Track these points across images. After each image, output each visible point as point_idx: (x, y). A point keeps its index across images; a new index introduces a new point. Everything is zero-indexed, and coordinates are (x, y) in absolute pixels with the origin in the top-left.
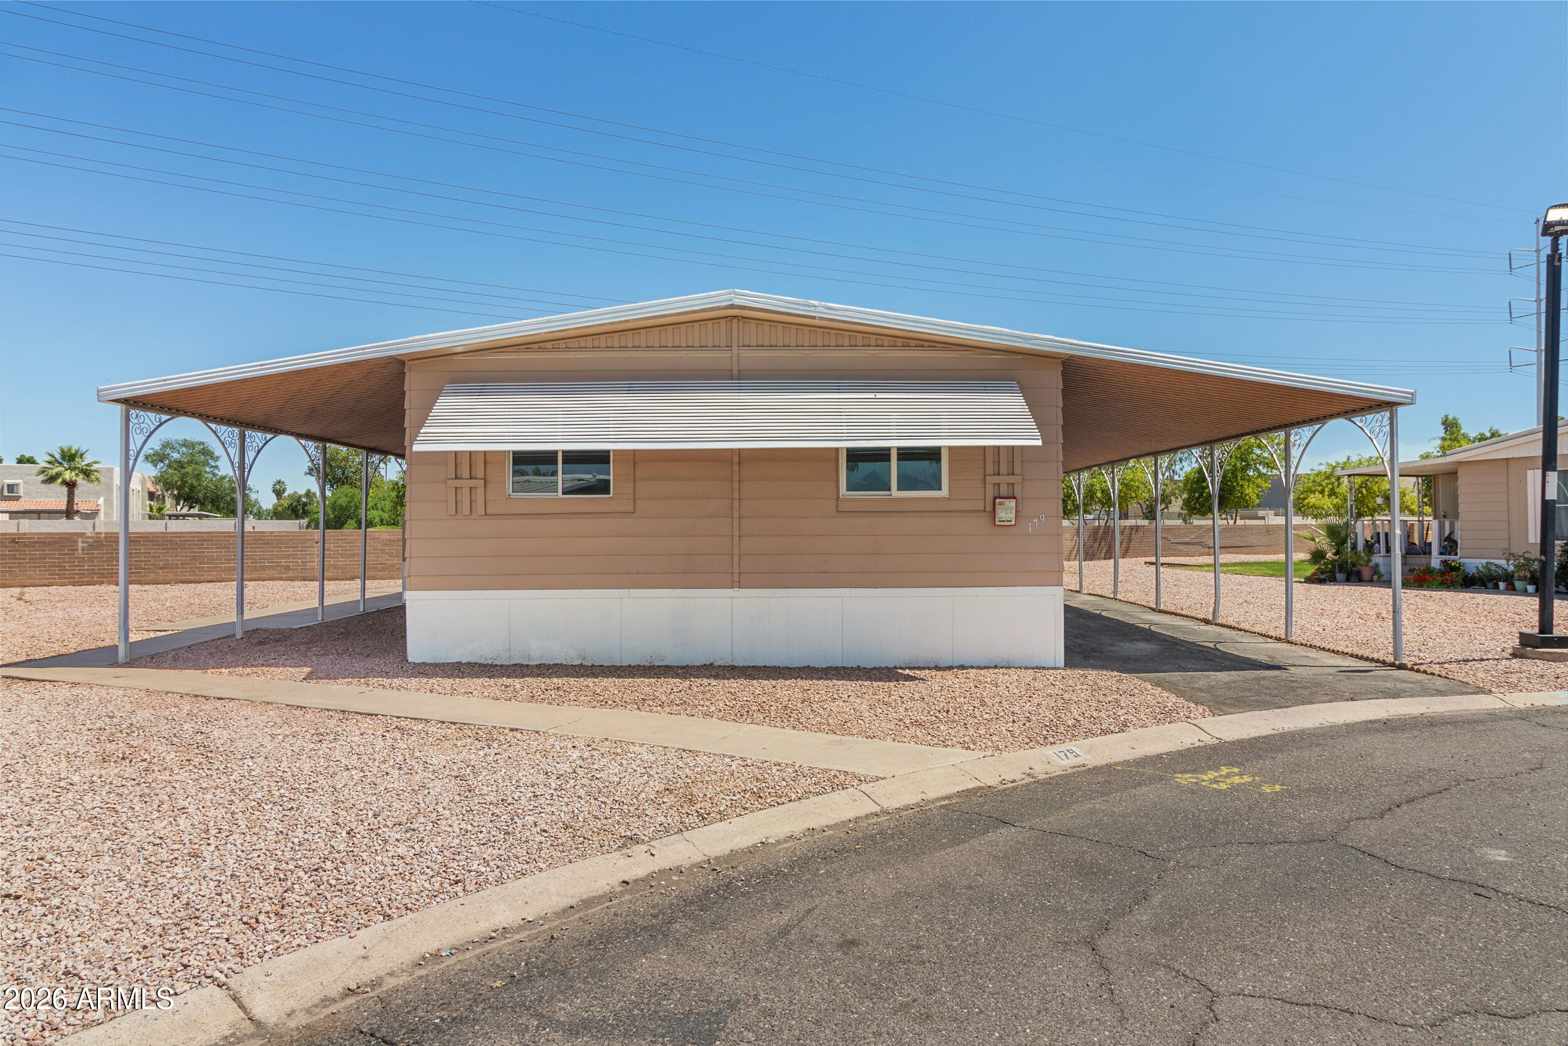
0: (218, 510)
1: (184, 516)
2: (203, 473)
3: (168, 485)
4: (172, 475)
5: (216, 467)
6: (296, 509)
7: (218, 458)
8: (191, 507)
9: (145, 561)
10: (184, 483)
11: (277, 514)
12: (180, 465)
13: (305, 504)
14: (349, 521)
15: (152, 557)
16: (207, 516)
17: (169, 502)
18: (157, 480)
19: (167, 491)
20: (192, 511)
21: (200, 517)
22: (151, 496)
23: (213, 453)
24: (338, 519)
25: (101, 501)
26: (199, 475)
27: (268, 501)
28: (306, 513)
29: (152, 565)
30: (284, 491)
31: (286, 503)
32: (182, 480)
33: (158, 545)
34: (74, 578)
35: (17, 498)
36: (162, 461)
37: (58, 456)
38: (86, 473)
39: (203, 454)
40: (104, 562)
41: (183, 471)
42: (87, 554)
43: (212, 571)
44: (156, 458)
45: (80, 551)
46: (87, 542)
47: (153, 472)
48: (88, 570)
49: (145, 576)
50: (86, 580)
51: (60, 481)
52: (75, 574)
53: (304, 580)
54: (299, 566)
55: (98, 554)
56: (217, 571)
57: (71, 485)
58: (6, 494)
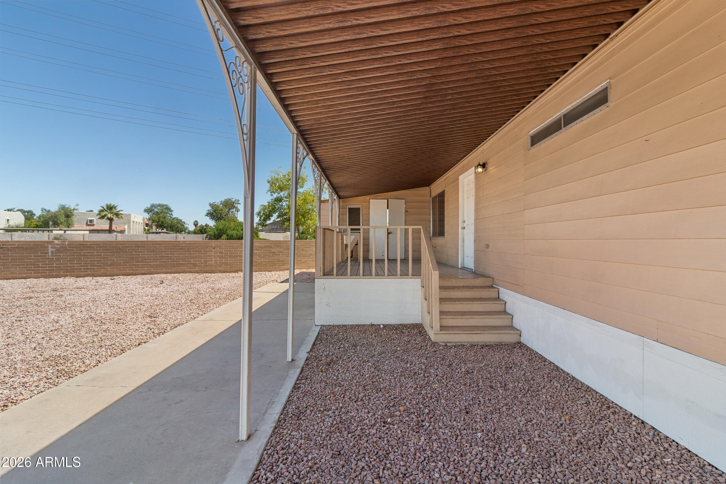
0: (173, 231)
2: (166, 217)
3: (153, 221)
4: (155, 217)
5: (172, 214)
6: (202, 230)
8: (162, 229)
9: (97, 261)
11: (195, 233)
12: (158, 213)
13: (205, 229)
14: (224, 235)
15: (103, 258)
16: (169, 233)
17: (154, 228)
18: (149, 220)
19: (153, 223)
20: (163, 231)
21: (166, 233)
22: (147, 225)
23: (170, 209)
24: (218, 235)
25: (126, 226)
27: (192, 228)
28: (205, 232)
29: (103, 263)
30: (198, 224)
31: (198, 228)
32: (159, 219)
33: (107, 250)
34: (46, 273)
35: (93, 225)
36: (151, 212)
37: (105, 208)
38: (117, 215)
39: (167, 209)
40: (68, 261)
41: (159, 216)
42: (56, 256)
43: (145, 267)
44: (147, 211)
45: (50, 254)
46: (55, 248)
47: (147, 216)
48: (56, 267)
49: (98, 271)
50: (54, 274)
51: (106, 218)
52: (47, 270)
53: (206, 273)
54: (202, 263)
55: (63, 256)
56: (147, 267)
57: (111, 220)
58: (89, 223)
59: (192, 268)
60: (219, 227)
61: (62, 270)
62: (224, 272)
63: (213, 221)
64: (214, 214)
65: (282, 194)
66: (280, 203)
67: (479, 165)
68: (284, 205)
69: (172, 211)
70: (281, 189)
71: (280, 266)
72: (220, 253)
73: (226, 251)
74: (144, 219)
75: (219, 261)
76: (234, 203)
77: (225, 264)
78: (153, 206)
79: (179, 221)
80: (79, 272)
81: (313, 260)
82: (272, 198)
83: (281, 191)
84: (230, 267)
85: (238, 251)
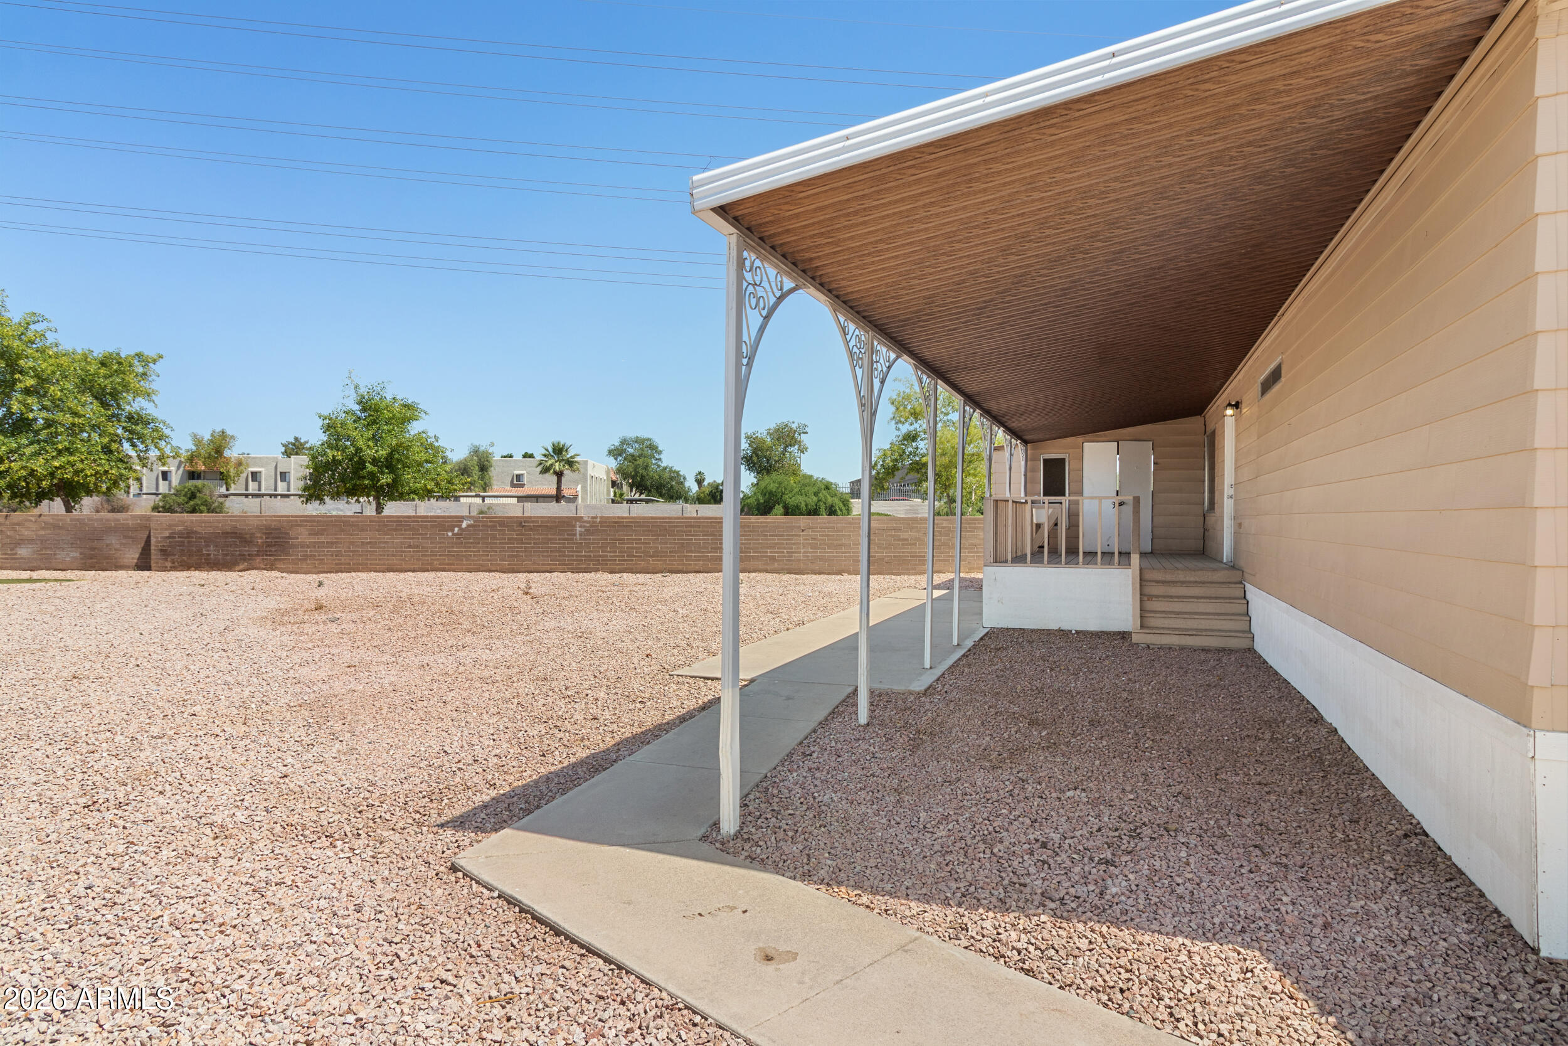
0: (661, 495)
1: (636, 501)
2: (650, 465)
3: (625, 475)
4: (627, 467)
5: (660, 459)
6: (715, 495)
7: (661, 452)
8: (641, 494)
9: (636, 548)
10: (637, 473)
11: (700, 500)
12: (633, 458)
14: (778, 506)
15: (643, 544)
16: (657, 501)
17: (625, 488)
18: (617, 471)
19: (625, 479)
20: (643, 497)
21: (647, 501)
22: (614, 484)
23: (657, 448)
24: (764, 506)
25: (579, 488)
26: (647, 466)
27: (694, 488)
29: (643, 552)
30: (704, 480)
31: (708, 490)
32: (635, 470)
33: (648, 531)
34: (573, 564)
35: (522, 486)
36: (620, 455)
37: (550, 450)
38: (570, 463)
39: (650, 448)
40: (600, 547)
41: (636, 463)
42: (585, 539)
43: (699, 560)
44: (615, 453)
45: (578, 536)
46: (584, 527)
47: (613, 463)
48: (585, 556)
49: (636, 564)
50: (583, 566)
51: (552, 471)
52: (574, 560)
53: (790, 573)
54: (784, 556)
55: (594, 539)
56: (703, 561)
57: (559, 475)
58: (515, 482)
59: (768, 565)
60: (768, 488)
61: (592, 560)
62: (820, 573)
63: (752, 474)
64: (755, 459)
65: (916, 425)
66: (914, 444)
67: (1230, 405)
68: (920, 446)
69: (660, 453)
70: (916, 415)
71: (916, 565)
72: (814, 539)
73: (823, 536)
74: (608, 473)
75: (810, 552)
76: (795, 431)
77: (821, 559)
78: (624, 442)
79: (676, 476)
80: (613, 565)
81: (978, 557)
82: (898, 433)
83: (916, 419)
84: (829, 565)
85: (843, 536)
